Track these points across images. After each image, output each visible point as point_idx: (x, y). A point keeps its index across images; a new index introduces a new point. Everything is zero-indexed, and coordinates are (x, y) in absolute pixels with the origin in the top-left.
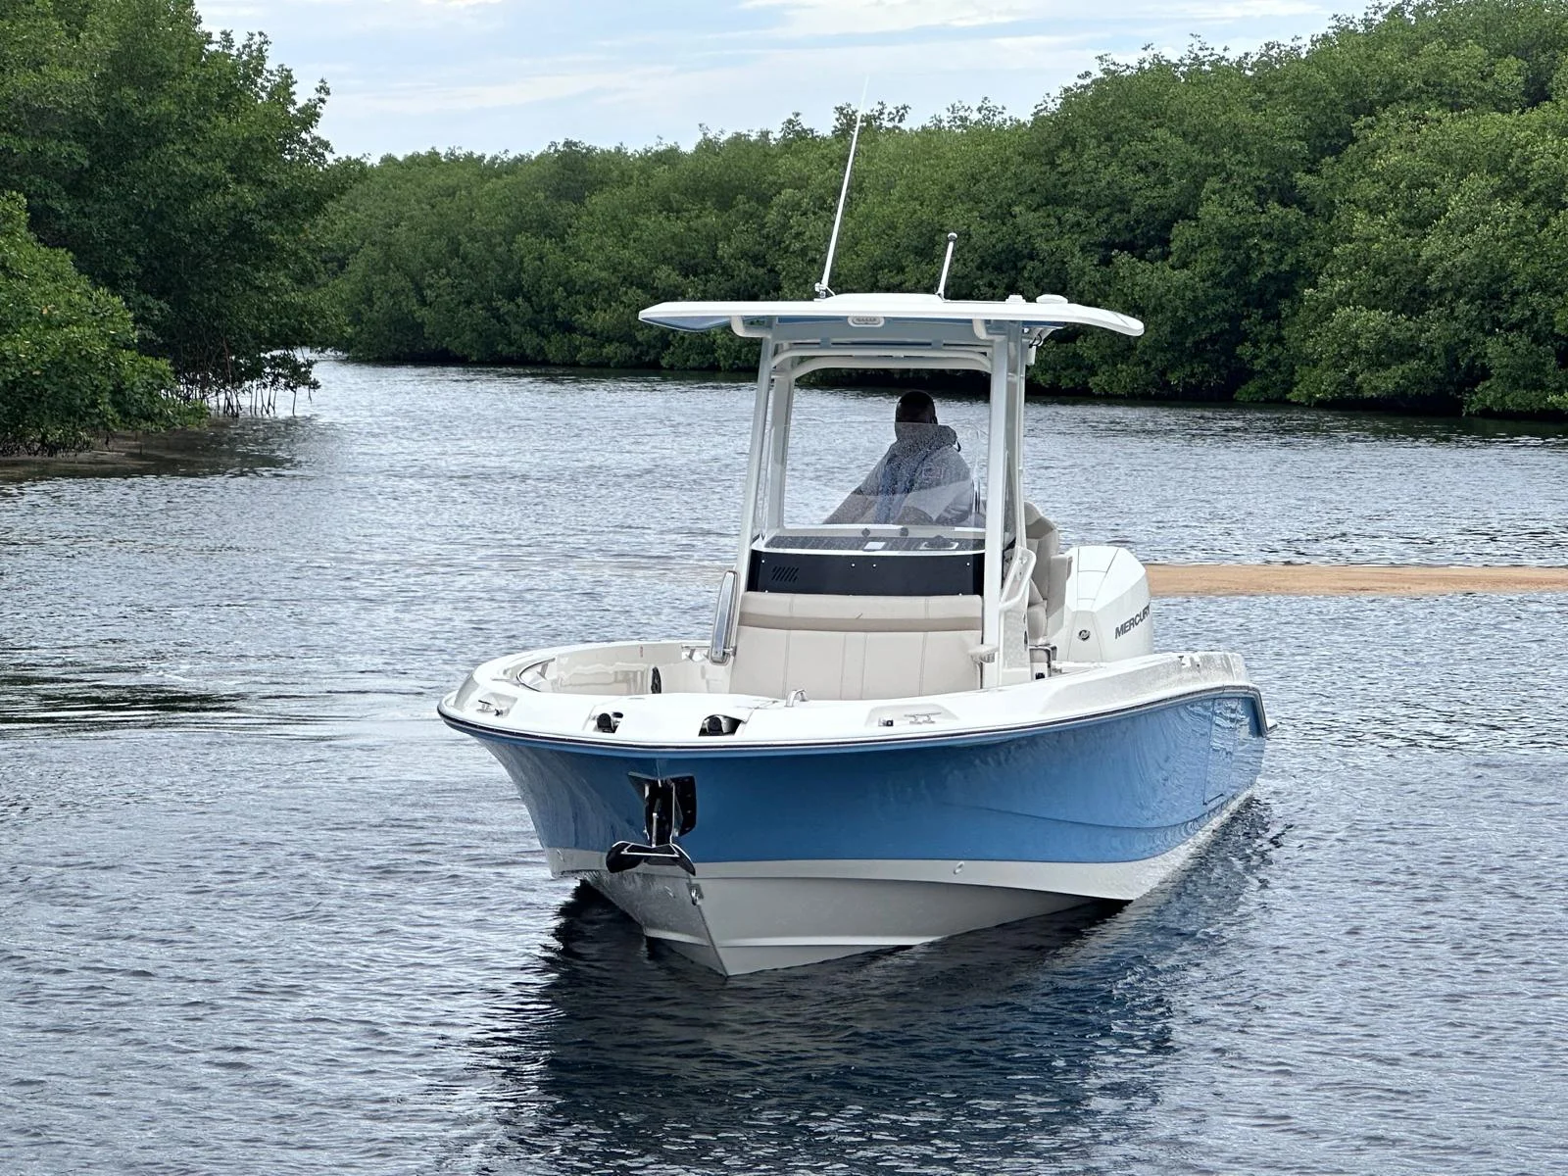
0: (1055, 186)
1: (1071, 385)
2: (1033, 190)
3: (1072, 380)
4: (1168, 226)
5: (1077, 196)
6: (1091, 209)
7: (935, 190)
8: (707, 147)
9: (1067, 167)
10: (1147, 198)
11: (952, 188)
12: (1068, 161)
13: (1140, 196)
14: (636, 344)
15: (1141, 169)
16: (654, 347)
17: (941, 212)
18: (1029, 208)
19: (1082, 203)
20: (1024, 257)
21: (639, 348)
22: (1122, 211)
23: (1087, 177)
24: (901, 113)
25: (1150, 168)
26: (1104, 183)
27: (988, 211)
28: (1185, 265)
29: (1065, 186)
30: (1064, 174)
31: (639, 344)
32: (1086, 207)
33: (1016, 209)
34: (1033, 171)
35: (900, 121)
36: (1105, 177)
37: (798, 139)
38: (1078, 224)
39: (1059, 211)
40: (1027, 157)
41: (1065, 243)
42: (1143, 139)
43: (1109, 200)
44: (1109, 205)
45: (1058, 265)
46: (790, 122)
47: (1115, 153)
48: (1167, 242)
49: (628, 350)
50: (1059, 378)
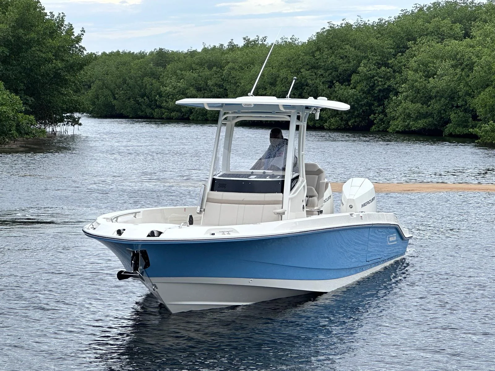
0: (314, 63)
1: (319, 125)
2: (307, 64)
3: (319, 124)
4: (350, 76)
5: (321, 66)
6: (326, 70)
7: (277, 64)
8: (205, 50)
9: (318, 57)
10: (343, 67)
11: (282, 64)
12: (319, 55)
13: (341, 66)
14: (181, 112)
15: (342, 58)
16: (188, 113)
17: (279, 71)
18: (307, 70)
19: (323, 68)
20: (304, 85)
21: (183, 114)
22: (335, 71)
23: (324, 60)
24: (264, 39)
25: (345, 57)
26: (329, 62)
27: (293, 71)
28: (355, 88)
29: (317, 63)
30: (317, 60)
31: (183, 112)
32: (324, 69)
33: (302, 70)
34: (307, 58)
35: (265, 41)
36: (330, 60)
37: (233, 48)
38: (322, 75)
39: (316, 71)
40: (306, 54)
41: (318, 81)
42: (341, 48)
43: (331, 68)
44: (331, 69)
45: (315, 88)
46: (230, 42)
47: (333, 53)
48: (350, 80)
49: (179, 114)
50: (315, 123)
